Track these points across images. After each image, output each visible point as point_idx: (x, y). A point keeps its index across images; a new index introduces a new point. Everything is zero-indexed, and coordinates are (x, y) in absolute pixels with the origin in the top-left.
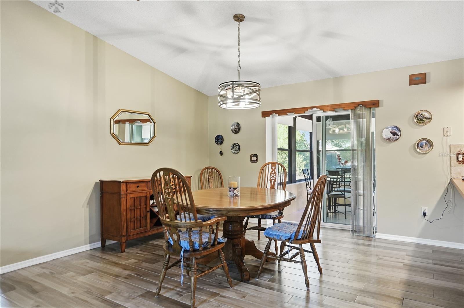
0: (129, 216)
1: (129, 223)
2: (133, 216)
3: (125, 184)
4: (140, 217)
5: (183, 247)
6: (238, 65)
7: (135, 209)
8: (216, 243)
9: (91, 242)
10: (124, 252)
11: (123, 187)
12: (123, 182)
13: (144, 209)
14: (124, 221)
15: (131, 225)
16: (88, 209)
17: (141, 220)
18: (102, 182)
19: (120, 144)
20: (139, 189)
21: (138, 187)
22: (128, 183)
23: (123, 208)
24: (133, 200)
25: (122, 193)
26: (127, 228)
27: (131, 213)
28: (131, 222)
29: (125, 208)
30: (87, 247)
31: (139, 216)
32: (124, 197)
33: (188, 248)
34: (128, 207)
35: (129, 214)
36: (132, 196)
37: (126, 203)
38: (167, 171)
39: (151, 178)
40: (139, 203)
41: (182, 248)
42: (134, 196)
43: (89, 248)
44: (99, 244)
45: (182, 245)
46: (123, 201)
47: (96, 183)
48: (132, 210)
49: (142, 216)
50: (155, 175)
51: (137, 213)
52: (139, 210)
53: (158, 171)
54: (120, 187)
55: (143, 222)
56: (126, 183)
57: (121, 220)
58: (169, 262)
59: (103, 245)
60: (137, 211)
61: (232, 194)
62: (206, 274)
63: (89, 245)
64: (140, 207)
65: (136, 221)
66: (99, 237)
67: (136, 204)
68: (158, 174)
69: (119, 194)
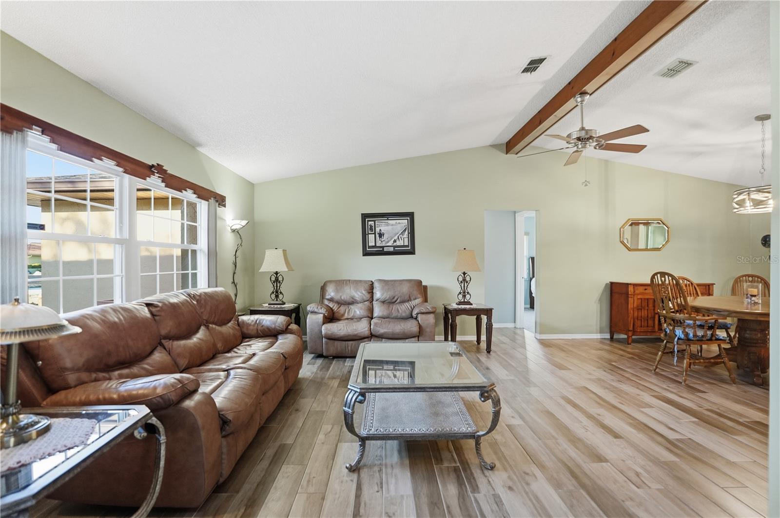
0: (636, 314)
1: (636, 320)
2: (640, 315)
3: (632, 286)
4: (648, 317)
5: (678, 336)
6: (761, 168)
7: (643, 310)
8: (714, 338)
9: (601, 332)
10: (630, 344)
11: (631, 289)
12: (630, 284)
13: (652, 311)
14: (631, 318)
15: (638, 323)
16: (599, 305)
17: (649, 321)
18: (612, 283)
19: (629, 250)
20: (646, 291)
21: (645, 289)
22: (635, 285)
23: (630, 306)
24: (640, 301)
25: (630, 293)
26: (634, 324)
27: (638, 312)
28: (638, 319)
29: (632, 307)
30: (598, 336)
31: (646, 316)
32: (632, 297)
33: (682, 336)
34: (635, 306)
35: (636, 313)
36: (639, 297)
37: (633, 303)
38: (663, 274)
39: (650, 282)
40: (647, 304)
41: (676, 336)
42: (641, 297)
43: (599, 337)
44: (608, 336)
45: (677, 334)
46: (631, 300)
47: (607, 284)
48: (640, 309)
49: (650, 315)
50: (653, 277)
51: (644, 313)
52: (646, 311)
53: (656, 274)
54: (628, 288)
55: (650, 322)
56: (634, 285)
57: (628, 317)
58: (665, 349)
59: (612, 338)
60: (644, 312)
61: (749, 301)
62: (700, 362)
63: (599, 335)
64: (647, 308)
65: (643, 320)
66: (608, 330)
67: (643, 305)
68: (656, 277)
69: (627, 294)
